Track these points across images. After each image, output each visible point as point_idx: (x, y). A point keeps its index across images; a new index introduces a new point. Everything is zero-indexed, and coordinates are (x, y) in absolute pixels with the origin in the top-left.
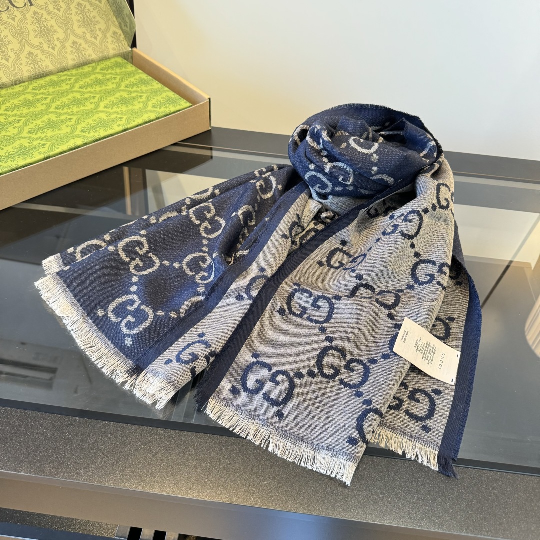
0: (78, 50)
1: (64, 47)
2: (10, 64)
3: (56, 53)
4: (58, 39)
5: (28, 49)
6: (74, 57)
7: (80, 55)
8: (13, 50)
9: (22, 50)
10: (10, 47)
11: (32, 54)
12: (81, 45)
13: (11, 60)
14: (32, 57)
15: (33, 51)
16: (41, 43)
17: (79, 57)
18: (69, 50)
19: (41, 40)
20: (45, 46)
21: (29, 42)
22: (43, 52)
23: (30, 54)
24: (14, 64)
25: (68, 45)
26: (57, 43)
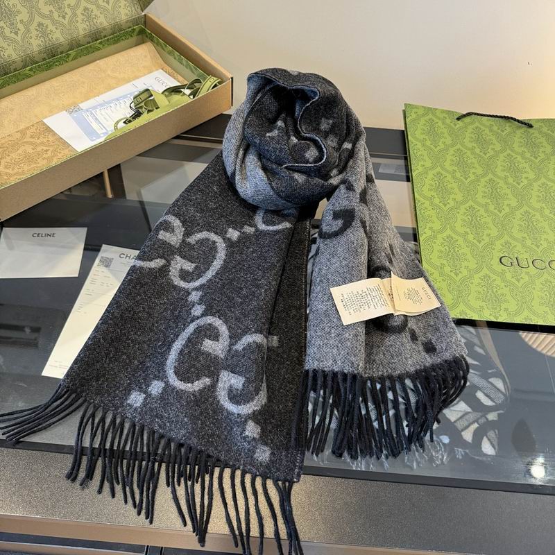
0: (89, 17)
1: (75, 15)
2: (19, 38)
3: (66, 22)
4: (69, 5)
5: (37, 19)
6: (85, 26)
7: (92, 23)
8: (22, 21)
9: (31, 20)
10: (18, 18)
11: (42, 24)
12: (92, 11)
13: (20, 33)
14: (42, 29)
15: (43, 21)
16: (51, 11)
17: (91, 26)
18: (80, 17)
19: (51, 8)
20: (56, 15)
21: (38, 10)
22: (54, 22)
23: (40, 24)
24: (24, 38)
25: (79, 11)
26: (67, 10)
